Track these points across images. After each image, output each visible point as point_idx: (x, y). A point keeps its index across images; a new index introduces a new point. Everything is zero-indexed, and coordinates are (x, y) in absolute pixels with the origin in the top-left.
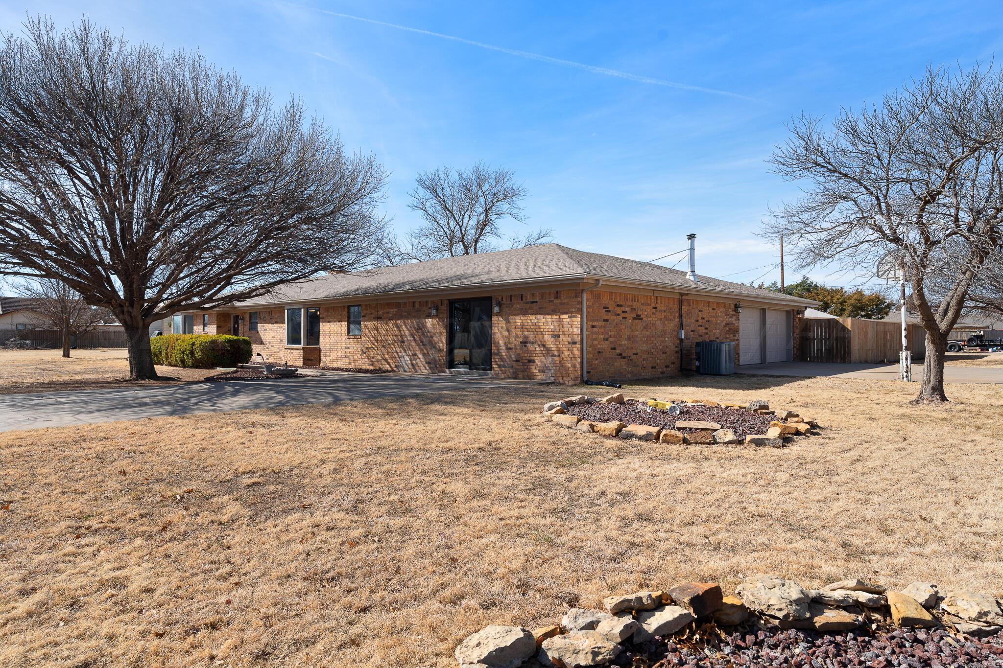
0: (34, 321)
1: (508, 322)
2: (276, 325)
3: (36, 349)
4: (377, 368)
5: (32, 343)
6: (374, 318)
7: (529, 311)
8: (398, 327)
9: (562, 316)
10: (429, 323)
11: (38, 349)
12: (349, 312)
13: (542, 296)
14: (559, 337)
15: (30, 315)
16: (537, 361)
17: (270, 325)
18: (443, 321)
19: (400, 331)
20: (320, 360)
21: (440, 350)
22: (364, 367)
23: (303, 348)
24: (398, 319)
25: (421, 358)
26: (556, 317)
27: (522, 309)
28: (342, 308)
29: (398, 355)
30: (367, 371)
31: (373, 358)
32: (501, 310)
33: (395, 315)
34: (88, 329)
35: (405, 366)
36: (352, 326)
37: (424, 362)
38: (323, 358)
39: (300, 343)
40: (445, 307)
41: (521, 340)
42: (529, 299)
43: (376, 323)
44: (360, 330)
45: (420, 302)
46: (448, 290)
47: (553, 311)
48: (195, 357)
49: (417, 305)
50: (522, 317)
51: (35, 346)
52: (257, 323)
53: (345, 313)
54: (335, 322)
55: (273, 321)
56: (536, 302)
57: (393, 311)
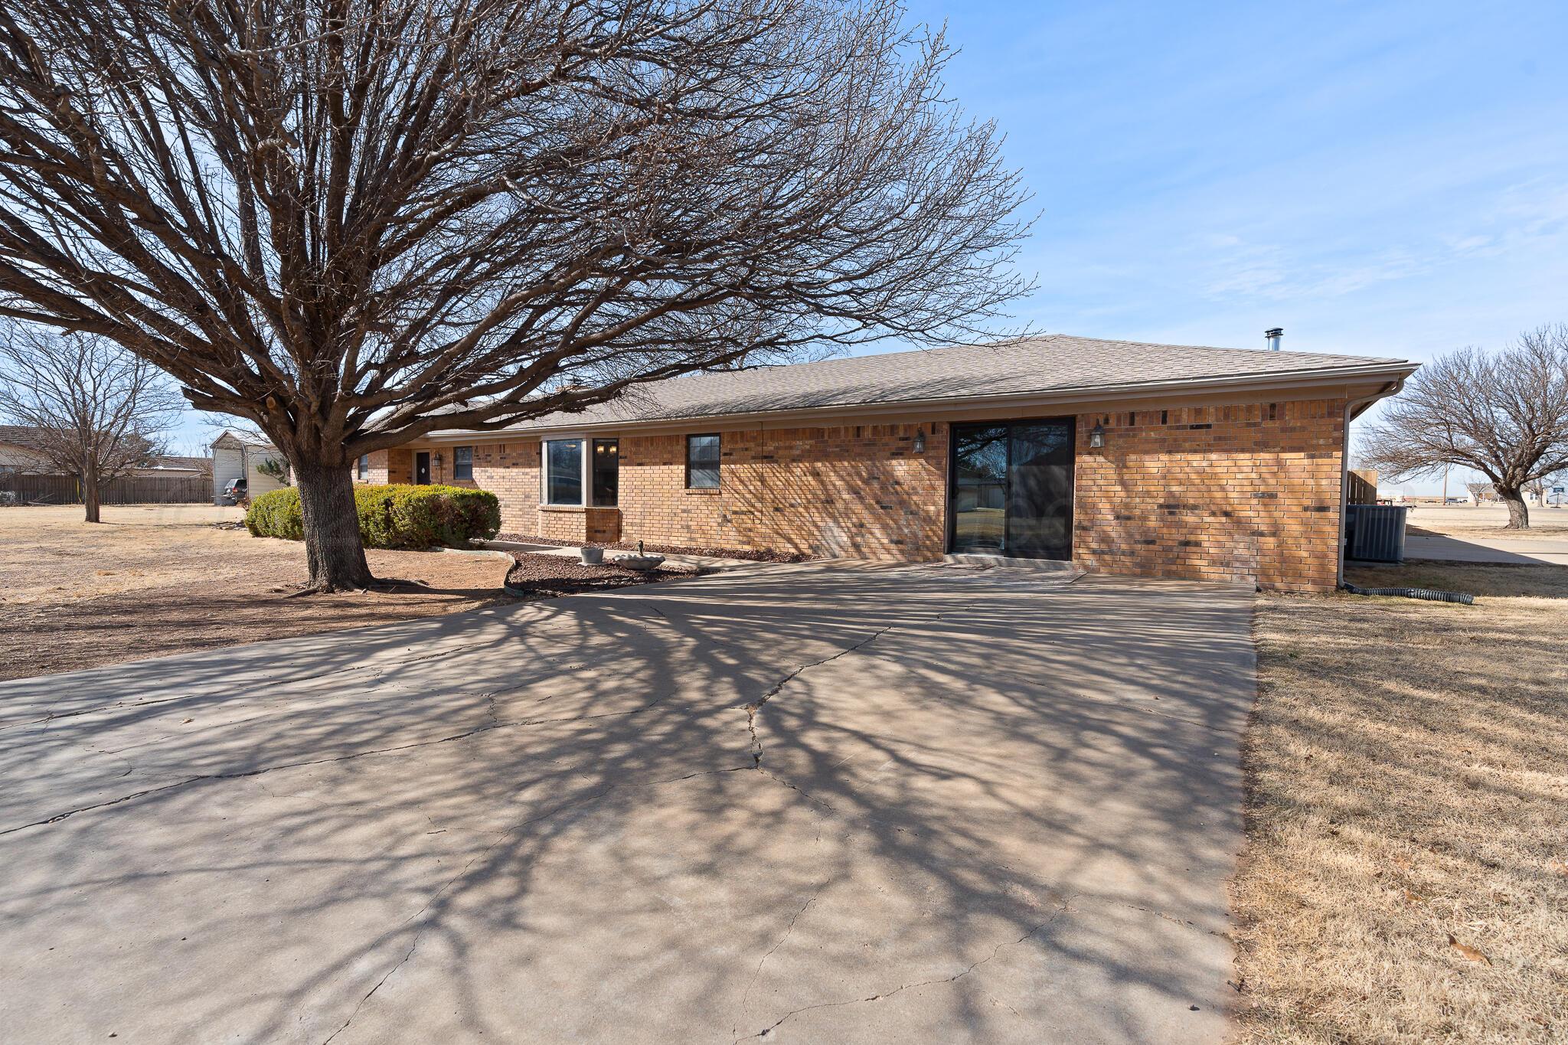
0: (20, 461)
1: (1121, 465)
2: (515, 471)
3: (26, 504)
4: (762, 549)
5: (18, 497)
6: (754, 458)
7: (1187, 445)
8: (816, 474)
9: (1284, 455)
10: (901, 468)
11: (29, 505)
12: (688, 447)
13: (1227, 414)
14: (1273, 496)
15: (12, 451)
16: (1205, 544)
17: (501, 471)
18: (939, 463)
19: (822, 483)
20: (620, 531)
21: (928, 520)
22: (728, 547)
23: (587, 511)
24: (818, 460)
25: (878, 533)
26: (1266, 456)
27: (1164, 440)
28: (672, 439)
29: (817, 527)
30: (732, 554)
31: (750, 530)
32: (1105, 442)
33: (809, 451)
34: (117, 474)
35: (834, 546)
36: (696, 473)
37: (885, 541)
38: (626, 528)
39: (579, 502)
40: (944, 436)
41: (1162, 501)
42: (1186, 419)
43: (758, 466)
44: (718, 479)
45: (875, 428)
46: (958, 402)
47: (1256, 443)
48: (395, 528)
49: (867, 434)
50: (1164, 457)
51: (24, 501)
52: (471, 466)
53: (680, 448)
54: (655, 464)
55: (507, 462)
56: (1209, 426)
57: (801, 445)
